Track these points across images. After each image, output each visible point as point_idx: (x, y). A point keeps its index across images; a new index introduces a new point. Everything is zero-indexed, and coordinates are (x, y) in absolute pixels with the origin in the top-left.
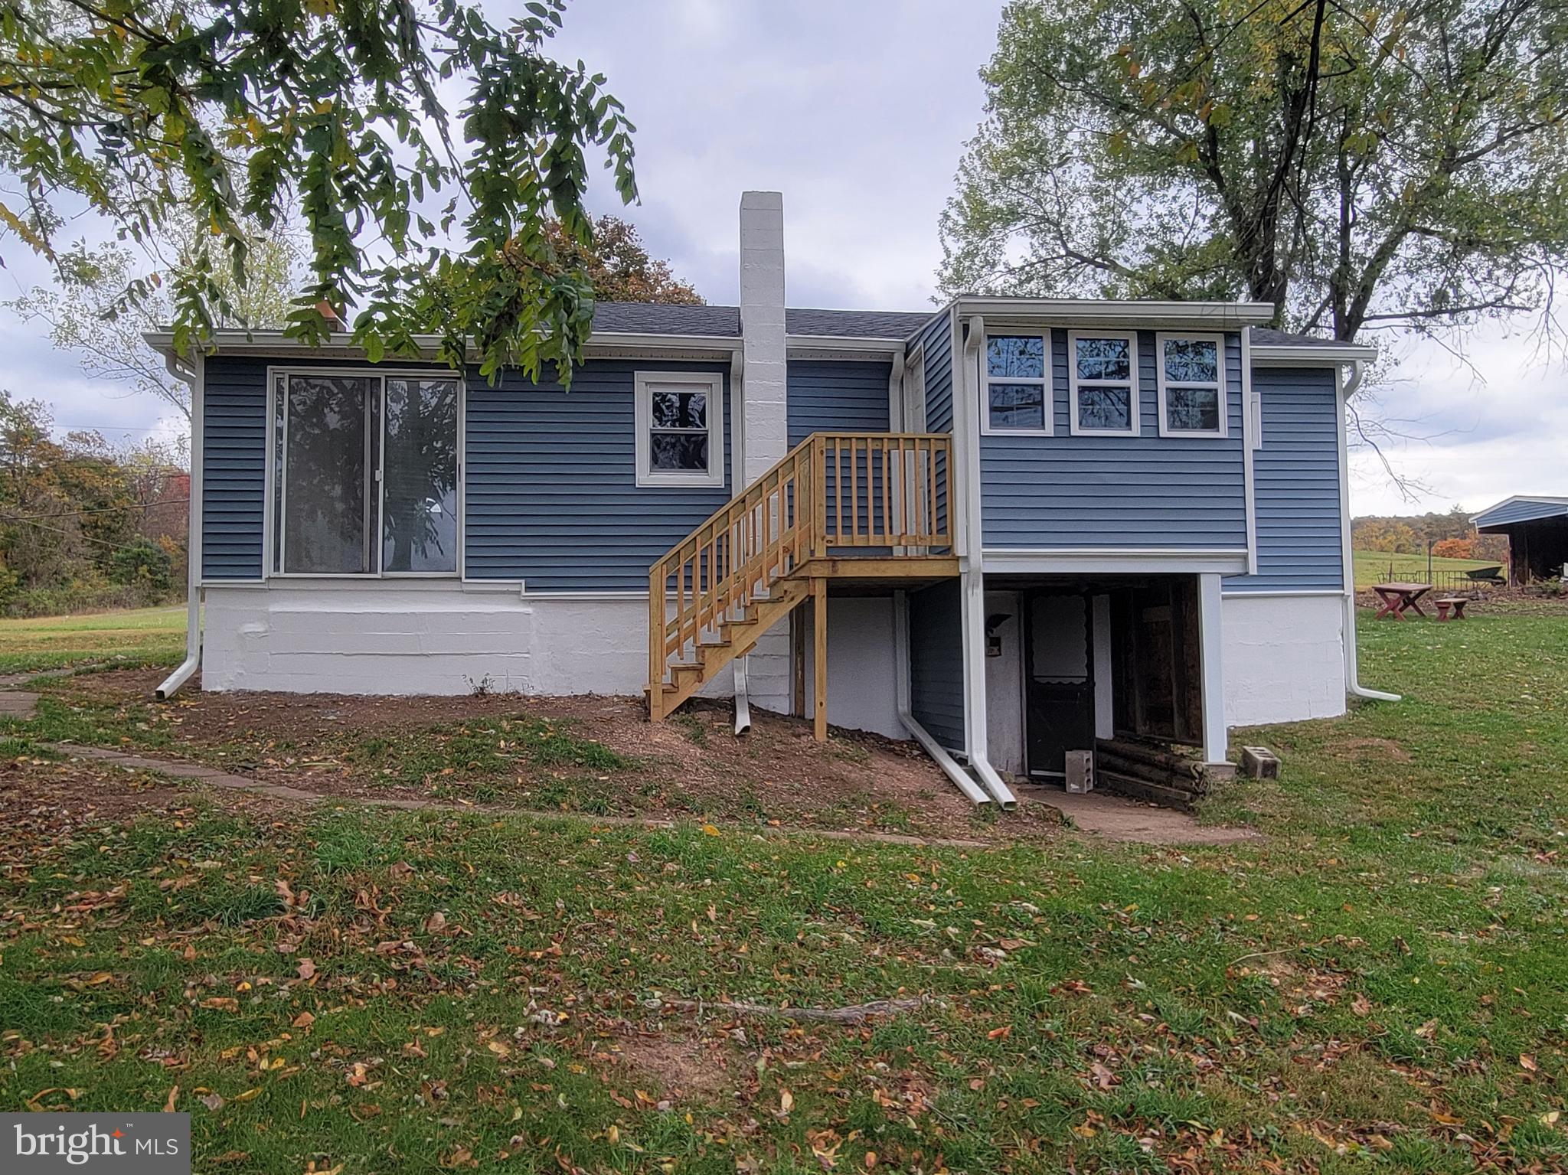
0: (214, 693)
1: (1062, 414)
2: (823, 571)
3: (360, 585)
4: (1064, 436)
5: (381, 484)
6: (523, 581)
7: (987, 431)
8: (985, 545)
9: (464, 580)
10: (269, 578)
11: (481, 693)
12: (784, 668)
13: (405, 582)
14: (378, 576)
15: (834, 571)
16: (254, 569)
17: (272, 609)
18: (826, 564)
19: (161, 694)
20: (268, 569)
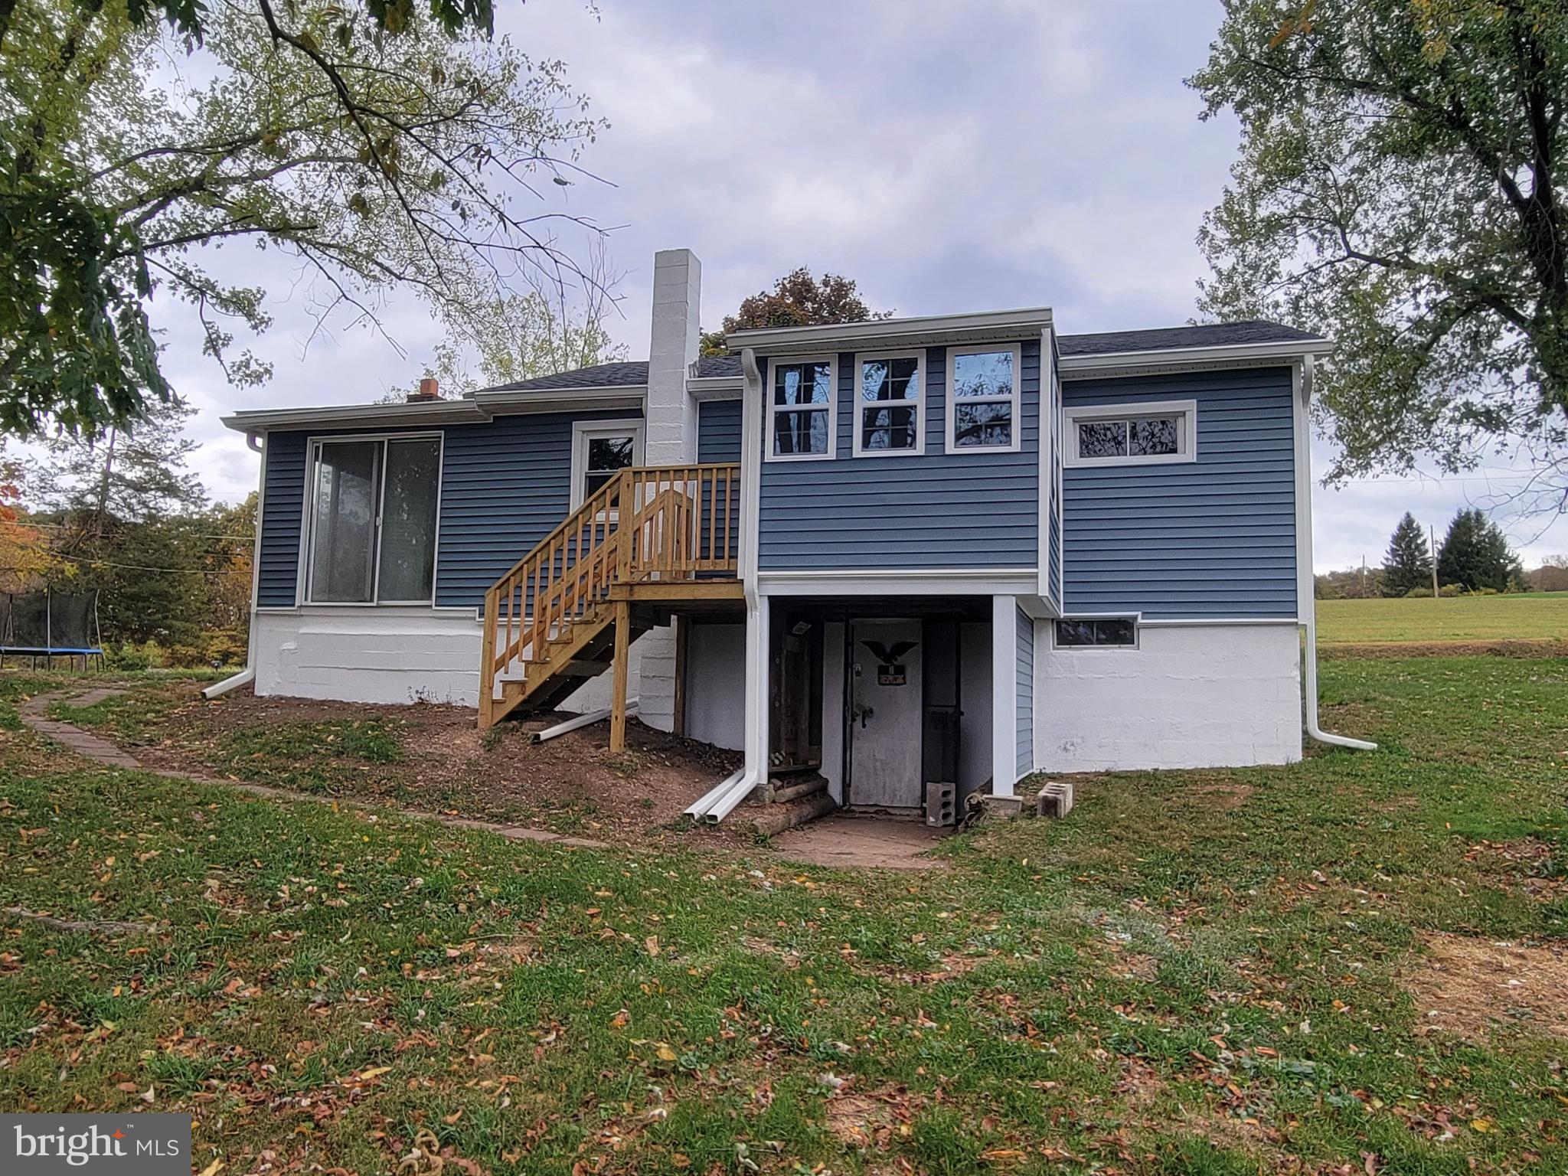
0: (261, 697)
1: (844, 437)
2: (621, 595)
3: (363, 612)
4: (845, 458)
5: (380, 528)
6: (477, 609)
7: (770, 457)
8: (760, 568)
9: (434, 608)
10: (301, 606)
11: (422, 703)
12: (670, 688)
13: (392, 609)
14: (375, 604)
15: (631, 595)
16: (289, 598)
17: (301, 631)
18: (624, 588)
19: (204, 694)
20: (299, 600)
